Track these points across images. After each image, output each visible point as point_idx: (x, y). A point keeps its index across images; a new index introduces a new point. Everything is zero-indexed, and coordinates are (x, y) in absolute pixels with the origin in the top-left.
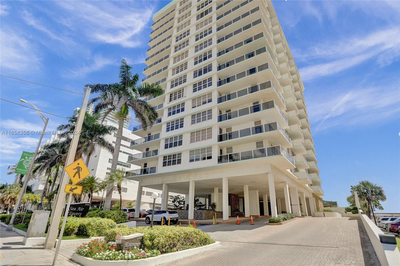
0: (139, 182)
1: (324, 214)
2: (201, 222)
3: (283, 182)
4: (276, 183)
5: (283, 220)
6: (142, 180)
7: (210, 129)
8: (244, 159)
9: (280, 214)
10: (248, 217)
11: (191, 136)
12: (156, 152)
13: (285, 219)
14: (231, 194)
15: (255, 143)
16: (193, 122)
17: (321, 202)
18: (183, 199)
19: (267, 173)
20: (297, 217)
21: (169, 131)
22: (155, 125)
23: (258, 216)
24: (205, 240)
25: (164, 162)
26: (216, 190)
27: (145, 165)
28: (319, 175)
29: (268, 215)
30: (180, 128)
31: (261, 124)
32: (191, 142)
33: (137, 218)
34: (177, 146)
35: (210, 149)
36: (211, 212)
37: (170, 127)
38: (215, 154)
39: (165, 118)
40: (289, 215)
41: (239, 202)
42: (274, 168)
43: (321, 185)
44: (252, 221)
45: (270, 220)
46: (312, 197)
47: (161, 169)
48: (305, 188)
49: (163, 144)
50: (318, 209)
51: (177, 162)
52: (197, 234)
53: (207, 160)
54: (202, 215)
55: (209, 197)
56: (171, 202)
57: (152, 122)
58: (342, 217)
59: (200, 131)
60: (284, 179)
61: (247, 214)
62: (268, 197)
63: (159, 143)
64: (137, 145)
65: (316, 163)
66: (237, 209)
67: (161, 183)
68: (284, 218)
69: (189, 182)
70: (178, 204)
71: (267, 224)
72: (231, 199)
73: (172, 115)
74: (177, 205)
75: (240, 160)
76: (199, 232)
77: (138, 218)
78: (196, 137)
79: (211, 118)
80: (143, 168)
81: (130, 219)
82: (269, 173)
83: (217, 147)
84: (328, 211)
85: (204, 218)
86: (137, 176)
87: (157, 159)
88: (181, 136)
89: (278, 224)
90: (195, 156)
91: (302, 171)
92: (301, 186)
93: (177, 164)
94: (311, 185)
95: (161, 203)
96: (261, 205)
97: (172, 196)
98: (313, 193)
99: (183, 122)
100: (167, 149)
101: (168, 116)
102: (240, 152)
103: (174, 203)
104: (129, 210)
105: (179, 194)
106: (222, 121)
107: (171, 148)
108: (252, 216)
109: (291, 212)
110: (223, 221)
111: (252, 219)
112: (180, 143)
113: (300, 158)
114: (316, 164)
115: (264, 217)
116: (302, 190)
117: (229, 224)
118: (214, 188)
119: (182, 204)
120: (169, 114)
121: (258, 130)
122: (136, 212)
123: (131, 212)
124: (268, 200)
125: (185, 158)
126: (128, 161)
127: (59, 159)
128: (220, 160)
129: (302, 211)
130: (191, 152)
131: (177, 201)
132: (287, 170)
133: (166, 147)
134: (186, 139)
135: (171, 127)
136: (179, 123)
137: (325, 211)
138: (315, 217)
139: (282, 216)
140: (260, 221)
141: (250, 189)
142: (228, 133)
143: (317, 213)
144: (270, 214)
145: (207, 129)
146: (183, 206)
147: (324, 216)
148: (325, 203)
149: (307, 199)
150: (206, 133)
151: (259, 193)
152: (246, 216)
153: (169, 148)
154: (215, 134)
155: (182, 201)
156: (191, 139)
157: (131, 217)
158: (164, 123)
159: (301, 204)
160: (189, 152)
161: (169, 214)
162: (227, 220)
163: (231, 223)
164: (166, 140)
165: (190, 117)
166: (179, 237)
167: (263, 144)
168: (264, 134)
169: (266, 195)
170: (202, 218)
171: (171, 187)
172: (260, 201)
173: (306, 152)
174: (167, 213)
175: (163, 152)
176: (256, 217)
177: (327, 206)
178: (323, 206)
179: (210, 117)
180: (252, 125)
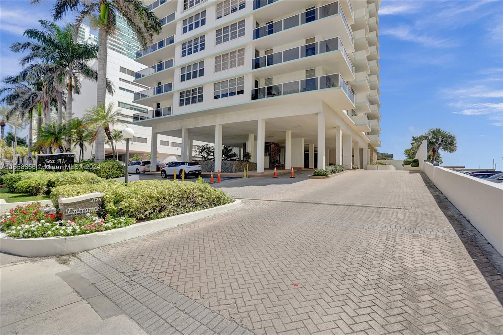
0: (151, 128)
1: (377, 167)
2: (229, 175)
3: (336, 127)
4: (327, 128)
5: (331, 173)
6: (156, 126)
7: (241, 51)
8: (287, 94)
9: (328, 165)
10: (288, 170)
11: (216, 62)
12: (169, 86)
13: (333, 172)
14: (270, 142)
15: (304, 72)
16: (218, 41)
17: (375, 154)
18: (213, 149)
19: (317, 114)
20: (347, 170)
21: (185, 55)
22: (166, 47)
23: (301, 168)
24: (218, 199)
25: (180, 100)
26: (251, 137)
27: (158, 105)
28: (380, 121)
29: (313, 167)
30: (200, 50)
31: (315, 41)
32: (216, 71)
33: (153, 172)
34: (197, 77)
35: (241, 79)
36: (244, 164)
37: (186, 50)
38: (249, 88)
39: (180, 37)
40: (338, 167)
41: (280, 152)
42: (327, 106)
43: (380, 135)
44: (293, 174)
45: (315, 172)
46: (367, 148)
47: (178, 110)
48: (361, 137)
49: (178, 74)
50: (371, 162)
51: (198, 100)
52: (202, 192)
53: (237, 96)
54: (232, 167)
55: (244, 146)
56: (198, 153)
57: (151, 35)
58: (396, 170)
59: (228, 54)
60: (338, 123)
61: (288, 166)
62: (315, 148)
63: (172, 74)
64: (143, 77)
65: (379, 106)
66: (277, 160)
67: (180, 129)
68: (333, 170)
69: (214, 127)
70: (206, 155)
71: (310, 177)
72: (270, 148)
73: (189, 31)
74: (206, 157)
75: (282, 94)
76: (206, 188)
77: (155, 171)
78: (223, 63)
79: (244, 34)
80: (155, 109)
81: (145, 173)
82: (320, 113)
83: (251, 77)
84: (382, 164)
85: (234, 170)
86: (147, 120)
87: (172, 96)
88: (202, 63)
89: (324, 178)
90: (221, 90)
91: (361, 115)
92: (357, 134)
93: (198, 102)
94: (368, 133)
95: (180, 154)
96: (306, 157)
97: (199, 146)
98: (368, 144)
99: (204, 41)
100: (183, 82)
101: (183, 33)
102: (282, 84)
103: (201, 154)
104: (143, 162)
105: (207, 143)
106: (259, 37)
107: (189, 81)
108: (293, 168)
109: (341, 164)
110: (258, 173)
111: (293, 171)
112: (201, 73)
113: (361, 97)
114: (378, 108)
115: (308, 169)
116: (358, 139)
117: (264, 177)
118: (248, 135)
119: (211, 155)
120: (185, 31)
121: (310, 52)
122: (151, 165)
123: (147, 165)
124: (315, 151)
125: (209, 93)
126: (135, 99)
127: (33, 98)
128: (255, 96)
129: (353, 164)
130: (216, 84)
131: (205, 152)
132: (343, 111)
133: (183, 79)
134: (209, 66)
135: (188, 49)
136: (198, 43)
137: (379, 164)
138: (366, 170)
139: (331, 168)
140: (303, 174)
141: (294, 136)
142: (266, 56)
143: (369, 166)
144: (316, 166)
145: (238, 51)
146: (212, 157)
147: (377, 169)
148: (380, 155)
149: (361, 150)
150: (236, 56)
151: (304, 142)
152: (286, 168)
153: (187, 80)
154: (249, 57)
155: (211, 152)
156: (216, 66)
157: (146, 170)
158: (178, 43)
159: (353, 156)
160: (213, 84)
161: (189, 165)
162: (262, 173)
163: (267, 176)
164: (183, 69)
165: (214, 33)
166: (170, 196)
167: (315, 72)
168: (319, 56)
169: (314, 145)
170: (231, 170)
171: (193, 134)
172: (305, 151)
173: (369, 92)
174: (187, 165)
175: (179, 86)
176: (298, 170)
177: (381, 159)
178: (377, 159)
179: (242, 33)
180: (302, 43)
